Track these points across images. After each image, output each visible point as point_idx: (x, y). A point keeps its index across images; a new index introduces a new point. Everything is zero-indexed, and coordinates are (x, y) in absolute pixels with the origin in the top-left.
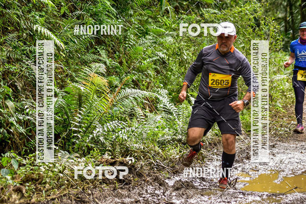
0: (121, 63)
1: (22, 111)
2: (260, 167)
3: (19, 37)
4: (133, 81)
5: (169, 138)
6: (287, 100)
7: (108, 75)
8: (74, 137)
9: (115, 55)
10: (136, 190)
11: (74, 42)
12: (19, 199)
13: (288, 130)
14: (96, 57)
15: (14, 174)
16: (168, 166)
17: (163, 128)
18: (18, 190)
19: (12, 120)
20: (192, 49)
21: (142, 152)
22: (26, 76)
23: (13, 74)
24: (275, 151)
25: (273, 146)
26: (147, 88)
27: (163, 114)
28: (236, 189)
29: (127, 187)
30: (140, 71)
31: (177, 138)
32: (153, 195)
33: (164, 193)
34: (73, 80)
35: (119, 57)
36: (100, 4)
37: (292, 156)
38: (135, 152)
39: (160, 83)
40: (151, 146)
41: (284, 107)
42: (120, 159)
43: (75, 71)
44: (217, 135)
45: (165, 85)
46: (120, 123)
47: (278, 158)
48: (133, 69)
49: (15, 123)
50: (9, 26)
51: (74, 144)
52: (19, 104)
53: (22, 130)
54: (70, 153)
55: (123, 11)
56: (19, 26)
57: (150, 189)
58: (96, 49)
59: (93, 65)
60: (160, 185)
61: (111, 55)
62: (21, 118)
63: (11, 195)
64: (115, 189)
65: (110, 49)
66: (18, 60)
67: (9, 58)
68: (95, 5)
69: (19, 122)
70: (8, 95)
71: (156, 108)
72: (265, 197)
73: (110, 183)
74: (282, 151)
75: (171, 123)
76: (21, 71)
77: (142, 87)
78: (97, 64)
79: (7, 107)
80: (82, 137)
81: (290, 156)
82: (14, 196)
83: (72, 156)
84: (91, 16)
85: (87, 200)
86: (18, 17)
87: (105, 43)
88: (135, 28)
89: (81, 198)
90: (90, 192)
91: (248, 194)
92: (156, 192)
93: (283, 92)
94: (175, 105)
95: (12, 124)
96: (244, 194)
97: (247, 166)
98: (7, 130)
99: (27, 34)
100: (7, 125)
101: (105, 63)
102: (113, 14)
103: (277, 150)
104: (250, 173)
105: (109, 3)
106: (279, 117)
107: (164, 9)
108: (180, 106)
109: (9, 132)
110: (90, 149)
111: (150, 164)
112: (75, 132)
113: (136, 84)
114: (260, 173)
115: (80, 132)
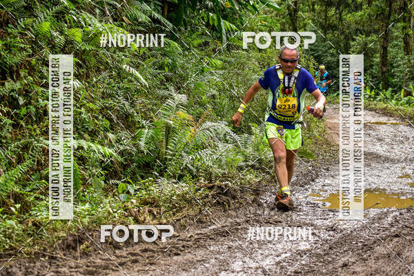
12: (152, 220)
42: (218, 183)
53: (121, 159)
54: (167, 179)
83: (170, 182)
85: (204, 220)
104: (321, 193)
114: (329, 192)
115: (174, 159)
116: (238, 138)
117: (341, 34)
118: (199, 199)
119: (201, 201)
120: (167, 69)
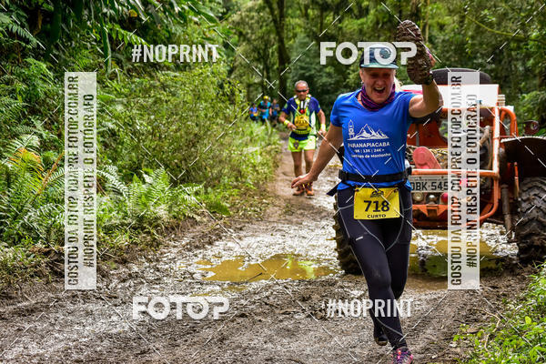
0: (60, 135)
2: (224, 253)
5: (118, 222)
6: (260, 176)
7: (45, 150)
8: (2, 223)
9: (53, 127)
13: (258, 210)
14: (29, 129)
16: (115, 255)
17: (110, 212)
20: (146, 117)
24: (242, 234)
25: (241, 229)
27: (112, 195)
28: (193, 279)
31: (126, 222)
33: (107, 286)
35: (58, 129)
36: (33, 67)
37: (261, 239)
39: (109, 158)
41: (255, 184)
42: (56, 247)
43: (3, 146)
44: (175, 218)
45: (115, 160)
46: (56, 206)
47: (244, 243)
51: (2, 230)
58: (30, 119)
59: (25, 138)
60: (103, 277)
61: (47, 126)
64: (48, 283)
65: (47, 120)
68: (28, 67)
71: (104, 188)
72: (225, 286)
73: (44, 276)
74: (250, 234)
75: (119, 204)
78: (29, 136)
80: (11, 223)
81: (258, 239)
84: (24, 81)
85: (14, 295)
87: (40, 112)
89: (7, 294)
90: (18, 286)
91: (207, 284)
93: (255, 166)
94: (126, 183)
96: (202, 284)
97: (209, 252)
101: (41, 136)
102: (50, 79)
103: (245, 233)
105: (44, 66)
106: (249, 196)
107: (110, 71)
108: (132, 185)
110: (21, 237)
112: (2, 217)
114: (223, 259)
115: (8, 217)
116: (122, 187)
118: (26, 268)
119: (29, 270)
120: (19, 97)
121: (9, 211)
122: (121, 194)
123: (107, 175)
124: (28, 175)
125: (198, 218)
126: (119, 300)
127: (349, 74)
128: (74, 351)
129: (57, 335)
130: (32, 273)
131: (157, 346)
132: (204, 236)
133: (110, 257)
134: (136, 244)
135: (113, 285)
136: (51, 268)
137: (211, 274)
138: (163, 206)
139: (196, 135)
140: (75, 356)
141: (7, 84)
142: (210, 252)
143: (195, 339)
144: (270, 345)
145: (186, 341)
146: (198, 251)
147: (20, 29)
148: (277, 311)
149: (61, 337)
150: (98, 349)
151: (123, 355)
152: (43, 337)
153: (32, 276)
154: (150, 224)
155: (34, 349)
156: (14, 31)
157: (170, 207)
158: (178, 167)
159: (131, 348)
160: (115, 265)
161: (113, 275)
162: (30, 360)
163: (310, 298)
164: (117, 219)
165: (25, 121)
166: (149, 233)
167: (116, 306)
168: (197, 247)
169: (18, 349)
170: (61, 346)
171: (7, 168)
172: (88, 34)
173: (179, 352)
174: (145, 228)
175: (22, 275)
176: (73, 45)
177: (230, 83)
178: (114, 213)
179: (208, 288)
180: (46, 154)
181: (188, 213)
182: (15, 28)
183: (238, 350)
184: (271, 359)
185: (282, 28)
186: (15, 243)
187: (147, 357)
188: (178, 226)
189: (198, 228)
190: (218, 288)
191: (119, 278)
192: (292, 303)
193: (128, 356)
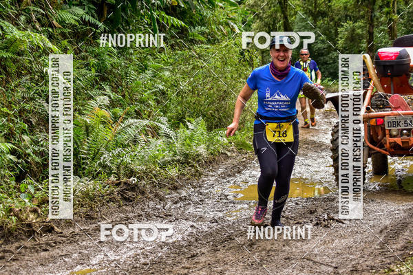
0: (124, 96)
1: (36, 143)
2: (249, 179)
3: (31, 79)
4: (136, 111)
5: (170, 159)
7: (113, 107)
8: (84, 163)
9: (118, 90)
10: (139, 206)
11: (80, 80)
12: (36, 219)
14: (101, 92)
15: (32, 198)
16: (168, 183)
17: (163, 151)
18: (34, 211)
19: (28, 151)
20: (187, 80)
21: (144, 173)
22: (39, 113)
23: (28, 111)
26: (149, 117)
27: (164, 139)
28: (227, 199)
29: (131, 203)
30: (142, 102)
31: (175, 159)
32: (154, 209)
33: (164, 207)
34: (80, 114)
35: (122, 91)
38: (138, 173)
39: (161, 111)
40: (153, 167)
42: (125, 179)
43: (82, 106)
44: (212, 154)
45: (165, 113)
48: (136, 100)
49: (32, 154)
50: (22, 70)
51: (84, 169)
52: (34, 138)
53: (38, 159)
54: (81, 177)
55: (123, 51)
56: (32, 70)
57: (151, 204)
58: (101, 85)
59: (98, 98)
60: (160, 200)
61: (114, 90)
62: (37, 149)
63: (28, 215)
64: (120, 206)
65: (113, 85)
66: (32, 99)
67: (23, 98)
69: (35, 152)
70: (25, 130)
71: (158, 134)
72: (252, 204)
73: (116, 201)
75: (170, 146)
76: (35, 108)
77: (144, 116)
78: (101, 97)
79: (24, 140)
80: (91, 163)
82: (32, 216)
83: (83, 180)
84: (95, 57)
85: (95, 216)
86: (30, 62)
87: (108, 79)
88: (135, 65)
89: (90, 215)
90: (97, 210)
91: (238, 203)
92: (157, 206)
94: (174, 130)
95: (29, 155)
96: (234, 203)
98: (25, 160)
99: (38, 76)
100: (25, 156)
101: (110, 97)
102: (115, 54)
104: (241, 185)
108: (179, 131)
109: (27, 162)
110: (98, 173)
111: (153, 183)
112: (84, 159)
113: (138, 114)
114: (249, 184)
115: (88, 158)
116: (172, 133)
117: (331, 21)
118: (103, 196)
119: (105, 197)
120: (93, 69)
121: (89, 154)
122: (171, 138)
123: (160, 125)
124: (101, 126)
125: (229, 154)
126: (173, 217)
127: (338, 40)
128: (141, 256)
129: (128, 245)
130: (108, 200)
131: (203, 251)
132: (234, 167)
133: (165, 186)
134: (184, 175)
135: (168, 206)
136: (122, 195)
137: (240, 196)
138: (202, 146)
139: (225, 91)
140: (143, 261)
141: (83, 59)
142: (239, 178)
143: (231, 245)
144: (287, 248)
145: (224, 246)
146: (230, 179)
147: (91, 18)
148: (292, 222)
149: (131, 247)
150: (159, 255)
151: (178, 259)
152: (118, 247)
153: (108, 202)
154: (194, 160)
155: (112, 256)
156: (87, 20)
157: (208, 146)
158: (212, 116)
159: (184, 253)
160: (168, 191)
161: (168, 198)
162: (109, 264)
163: (315, 211)
164: (169, 156)
165: (97, 86)
166: (193, 166)
167: (171, 222)
168: (229, 176)
169: (100, 257)
170: (131, 253)
171: (86, 121)
172: (142, 19)
173: (220, 255)
174: (190, 163)
175: (100, 201)
176: (131, 29)
177: (248, 51)
178: (167, 152)
179: (239, 206)
180: (114, 110)
181: (221, 150)
182: (88, 18)
183: (264, 252)
184: (288, 258)
185: (286, 8)
186: (94, 178)
187: (196, 260)
188: (214, 160)
189: (229, 161)
190: (246, 206)
191: (172, 201)
192: (302, 215)
193: (181, 259)
